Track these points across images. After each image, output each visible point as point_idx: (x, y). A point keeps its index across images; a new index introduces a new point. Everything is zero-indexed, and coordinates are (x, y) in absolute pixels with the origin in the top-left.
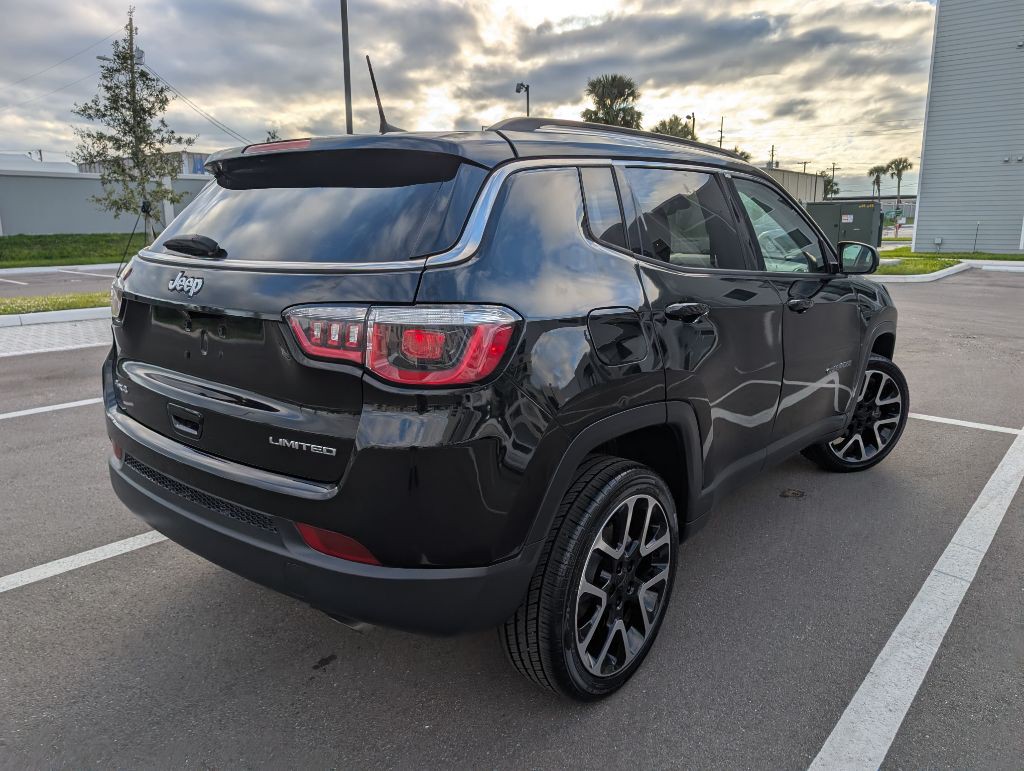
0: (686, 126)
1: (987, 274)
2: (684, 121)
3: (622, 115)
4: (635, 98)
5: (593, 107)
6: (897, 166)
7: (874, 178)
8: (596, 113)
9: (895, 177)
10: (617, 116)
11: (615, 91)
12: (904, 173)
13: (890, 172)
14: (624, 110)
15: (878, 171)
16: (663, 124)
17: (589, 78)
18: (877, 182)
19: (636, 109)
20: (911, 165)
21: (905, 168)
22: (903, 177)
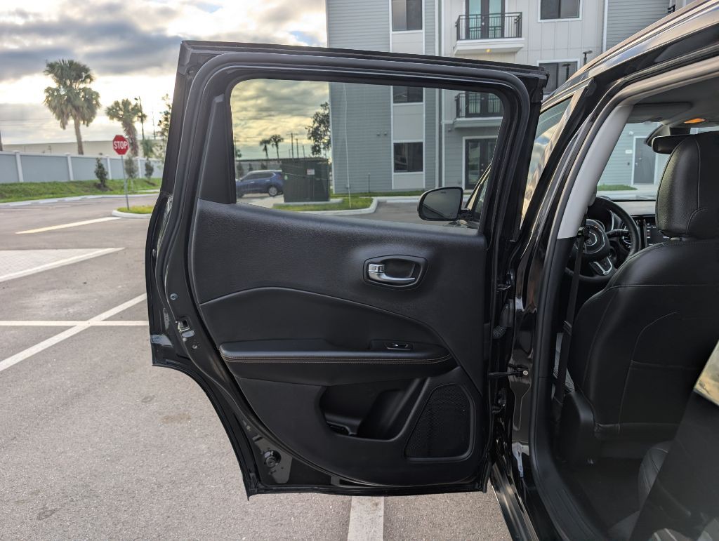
0: (136, 105)
1: (392, 205)
2: (133, 103)
3: (82, 94)
4: (91, 80)
5: (54, 85)
6: (275, 140)
7: (263, 147)
8: (58, 90)
9: (275, 147)
10: (79, 93)
11: (74, 73)
12: (280, 144)
13: (271, 143)
14: (84, 90)
15: (265, 142)
16: (117, 104)
17: (47, 60)
18: (266, 149)
19: (94, 89)
20: (282, 139)
21: (279, 140)
22: (279, 146)
